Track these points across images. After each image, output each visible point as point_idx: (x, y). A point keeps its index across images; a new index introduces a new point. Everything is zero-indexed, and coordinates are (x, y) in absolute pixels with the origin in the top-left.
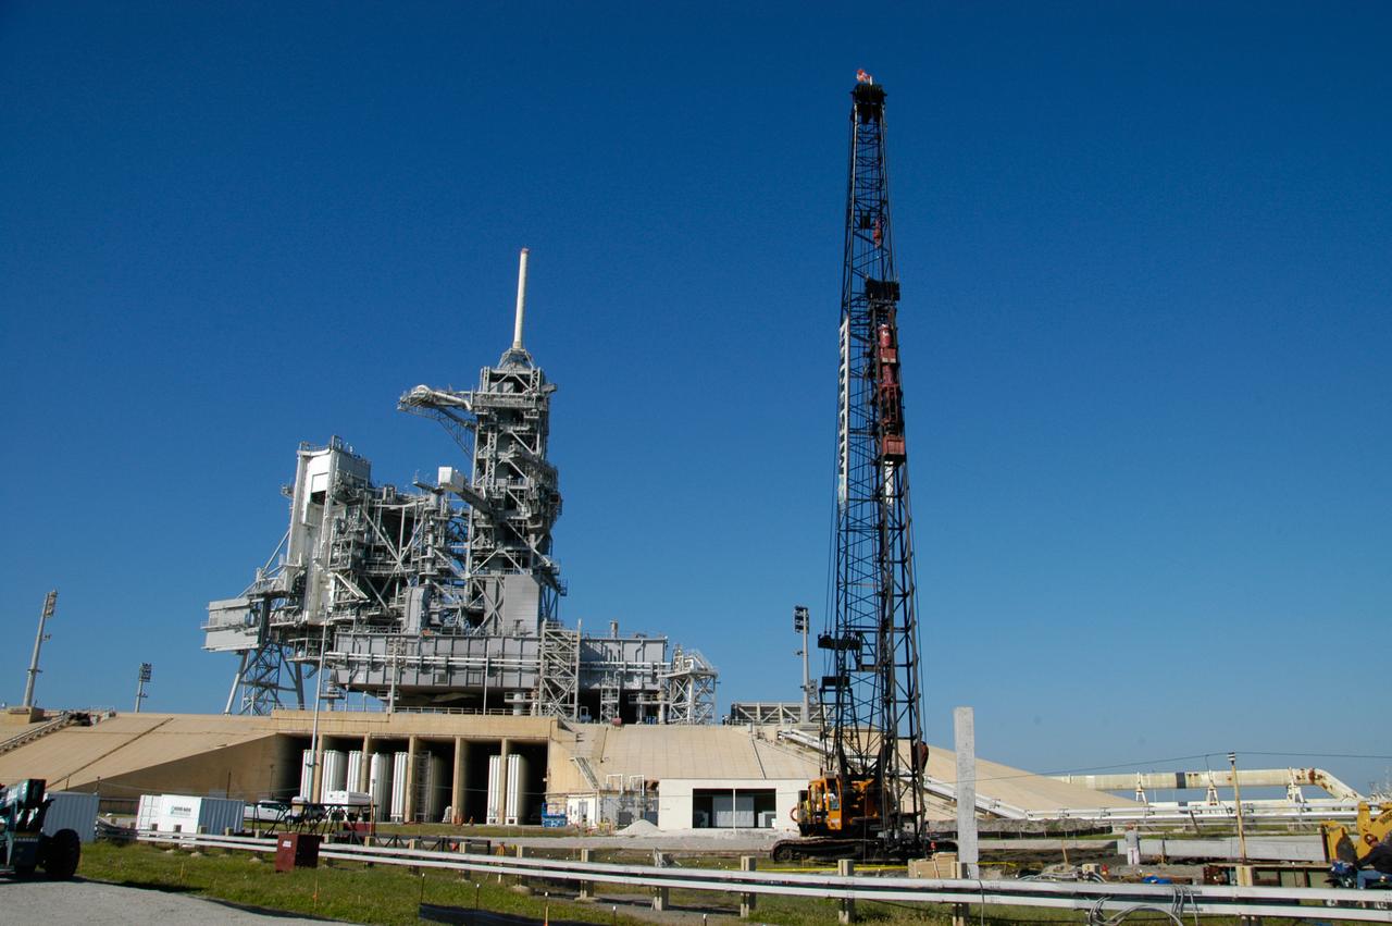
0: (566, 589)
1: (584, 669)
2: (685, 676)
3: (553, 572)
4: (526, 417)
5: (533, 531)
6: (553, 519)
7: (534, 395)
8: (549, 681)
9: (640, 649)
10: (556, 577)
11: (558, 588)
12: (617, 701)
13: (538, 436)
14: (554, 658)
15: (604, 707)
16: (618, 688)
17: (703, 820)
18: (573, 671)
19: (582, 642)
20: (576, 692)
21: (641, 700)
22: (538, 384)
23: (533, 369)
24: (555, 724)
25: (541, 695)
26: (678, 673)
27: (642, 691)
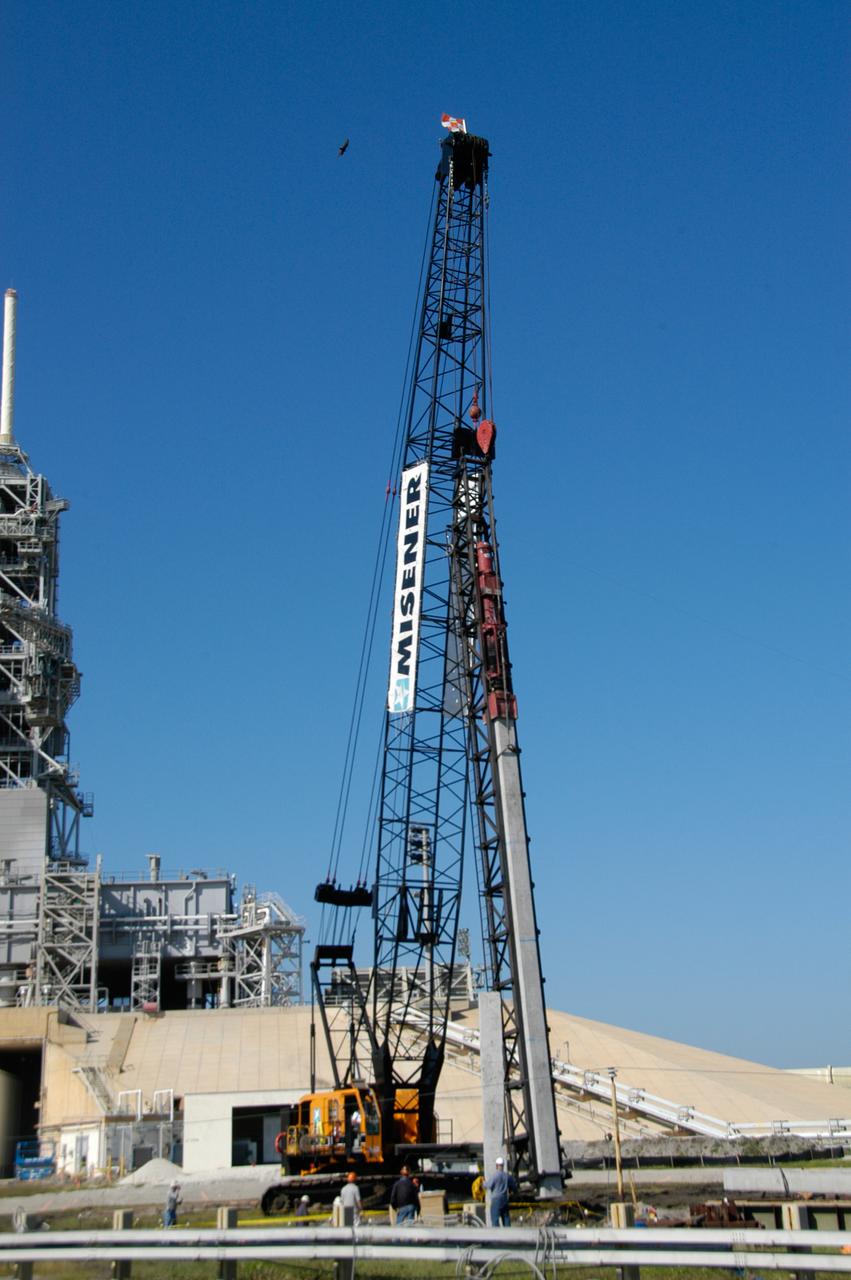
0: (91, 806)
1: (108, 929)
2: (257, 933)
3: (69, 782)
4: (21, 550)
5: (35, 723)
6: (66, 702)
7: (33, 516)
8: (51, 951)
9: (191, 898)
10: (75, 790)
11: (79, 806)
12: (156, 976)
13: (42, 579)
14: (59, 915)
15: (137, 986)
16: (158, 955)
17: (248, 1153)
18: (89, 934)
19: (105, 890)
20: (93, 965)
21: (194, 974)
22: (38, 499)
23: (30, 475)
24: (54, 1018)
25: (40, 972)
26: (248, 929)
27: (197, 957)
